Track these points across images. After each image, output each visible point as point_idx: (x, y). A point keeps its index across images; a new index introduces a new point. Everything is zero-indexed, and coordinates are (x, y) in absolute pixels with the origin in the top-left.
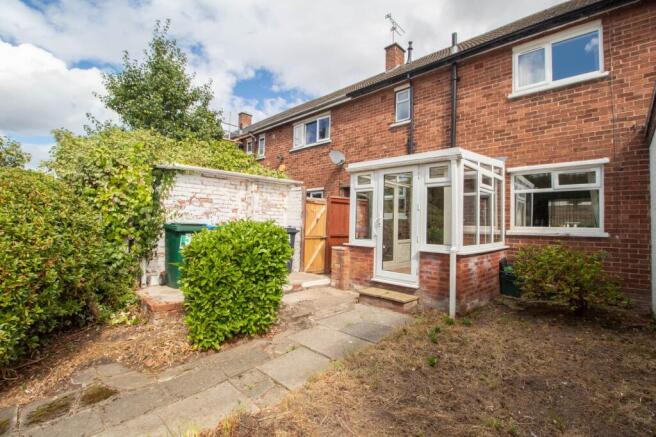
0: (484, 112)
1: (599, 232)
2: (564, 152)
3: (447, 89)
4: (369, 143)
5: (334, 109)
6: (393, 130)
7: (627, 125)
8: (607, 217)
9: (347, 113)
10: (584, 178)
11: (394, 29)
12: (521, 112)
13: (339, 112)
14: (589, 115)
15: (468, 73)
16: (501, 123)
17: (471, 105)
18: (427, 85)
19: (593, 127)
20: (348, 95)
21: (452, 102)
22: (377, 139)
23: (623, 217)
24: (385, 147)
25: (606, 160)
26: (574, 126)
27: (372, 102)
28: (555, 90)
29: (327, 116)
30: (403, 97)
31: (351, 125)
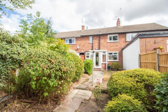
0: (104, 43)
1: (118, 60)
2: (114, 50)
3: (98, 39)
4: (84, 45)
5: (76, 38)
6: (89, 44)
7: (121, 48)
8: (119, 59)
9: (79, 39)
10: (116, 54)
11: (82, 22)
12: (109, 44)
13: (77, 38)
14: (117, 46)
15: (102, 37)
16: (106, 45)
17: (102, 42)
18: (95, 37)
19: (117, 48)
20: (81, 36)
21: (99, 41)
22: (86, 45)
23: (120, 59)
24: (87, 46)
25: (119, 52)
26: (115, 47)
27: (85, 38)
28: (113, 42)
29: (75, 39)
30: (91, 38)
31: (80, 41)
